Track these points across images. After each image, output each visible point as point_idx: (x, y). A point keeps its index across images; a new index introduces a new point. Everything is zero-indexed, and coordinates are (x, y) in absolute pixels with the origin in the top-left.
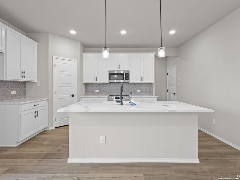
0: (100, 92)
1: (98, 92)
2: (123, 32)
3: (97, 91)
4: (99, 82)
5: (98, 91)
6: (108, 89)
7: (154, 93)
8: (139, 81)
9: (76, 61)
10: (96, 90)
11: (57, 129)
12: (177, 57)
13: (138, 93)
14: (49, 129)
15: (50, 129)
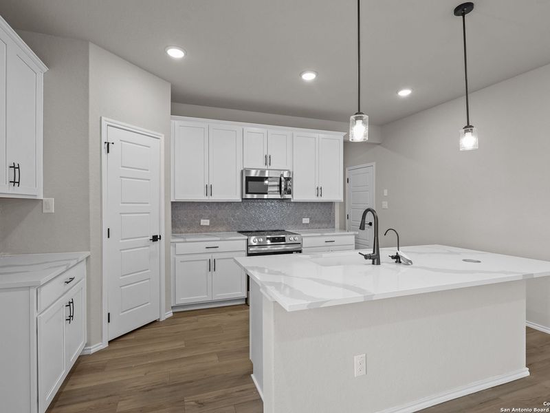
0: (213, 225)
1: (208, 224)
2: (309, 77)
3: (205, 222)
4: (217, 197)
5: (208, 221)
6: (233, 216)
7: (337, 225)
8: (312, 197)
9: (162, 138)
10: (202, 220)
11: (118, 346)
12: (379, 146)
13: (304, 224)
14: (93, 351)
15: (94, 349)
